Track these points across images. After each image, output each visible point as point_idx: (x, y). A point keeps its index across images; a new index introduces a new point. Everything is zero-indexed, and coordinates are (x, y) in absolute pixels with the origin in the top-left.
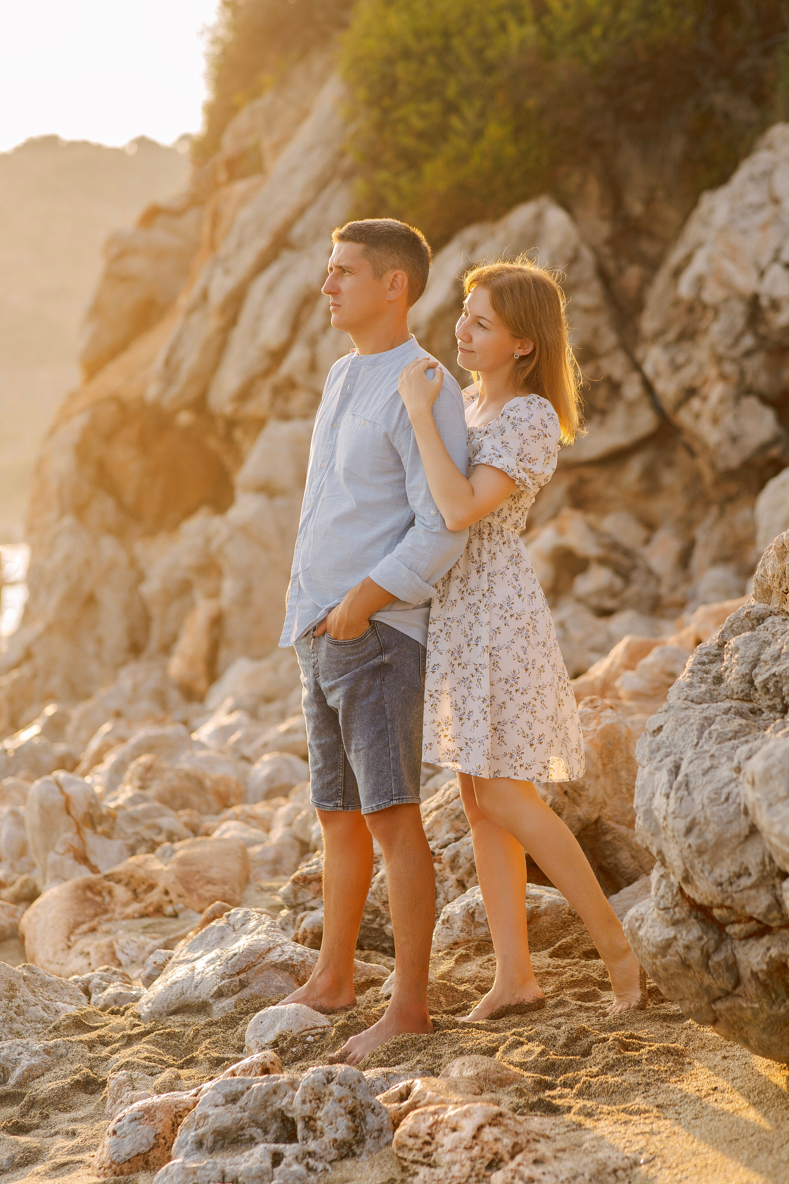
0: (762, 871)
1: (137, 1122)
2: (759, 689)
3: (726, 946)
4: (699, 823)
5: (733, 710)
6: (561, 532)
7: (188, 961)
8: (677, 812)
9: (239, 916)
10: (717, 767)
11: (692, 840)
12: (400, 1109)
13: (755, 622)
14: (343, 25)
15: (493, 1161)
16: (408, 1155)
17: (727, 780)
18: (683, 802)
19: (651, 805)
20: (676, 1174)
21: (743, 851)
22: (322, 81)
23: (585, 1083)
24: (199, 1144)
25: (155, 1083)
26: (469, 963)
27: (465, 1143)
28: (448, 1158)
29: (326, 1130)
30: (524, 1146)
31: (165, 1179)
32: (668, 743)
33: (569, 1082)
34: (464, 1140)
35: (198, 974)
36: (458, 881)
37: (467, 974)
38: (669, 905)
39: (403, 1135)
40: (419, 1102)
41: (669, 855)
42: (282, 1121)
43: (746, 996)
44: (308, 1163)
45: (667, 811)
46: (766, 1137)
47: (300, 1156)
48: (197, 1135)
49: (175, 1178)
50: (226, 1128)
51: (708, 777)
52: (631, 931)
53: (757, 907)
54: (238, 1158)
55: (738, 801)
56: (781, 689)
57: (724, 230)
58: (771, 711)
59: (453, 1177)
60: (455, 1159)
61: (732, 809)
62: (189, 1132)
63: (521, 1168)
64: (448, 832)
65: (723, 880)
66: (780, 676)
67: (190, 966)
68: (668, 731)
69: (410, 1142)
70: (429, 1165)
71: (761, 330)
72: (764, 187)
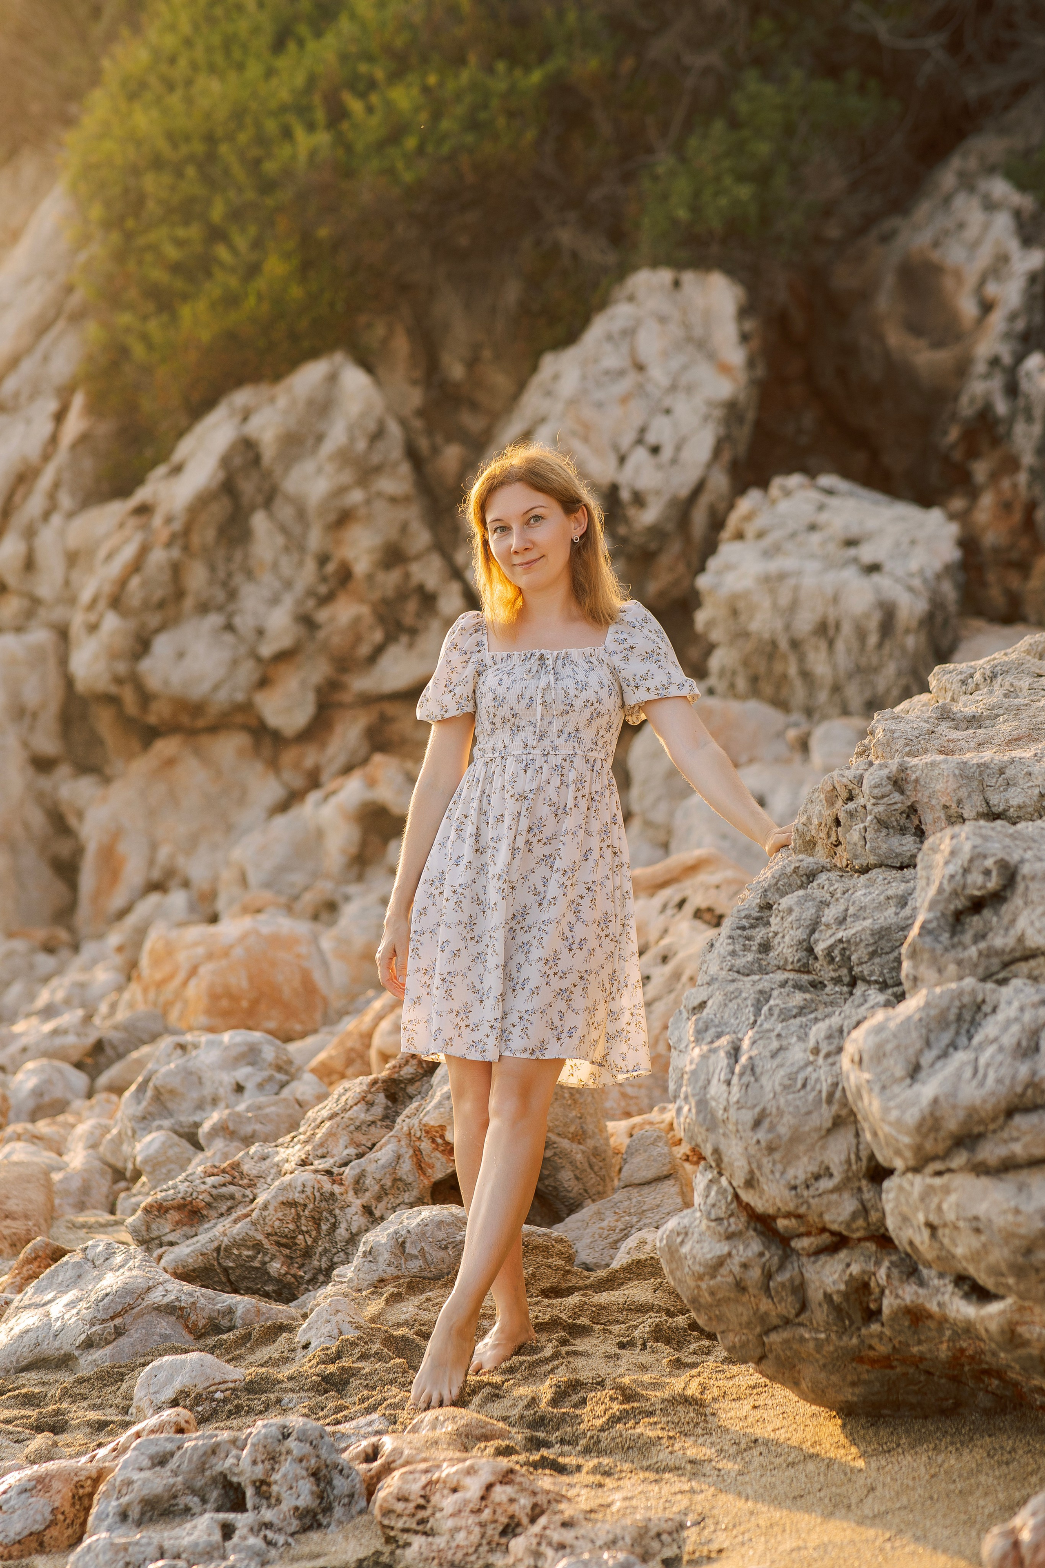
0: (847, 1171)
1: (28, 1494)
2: (821, 958)
3: (792, 1263)
4: (770, 1114)
5: (790, 983)
6: (371, 783)
7: (37, 1306)
8: (742, 1101)
9: (100, 1248)
10: (787, 1049)
11: (761, 1134)
12: (370, 1470)
13: (804, 879)
14: (69, 122)
15: (507, 1526)
16: (397, 1522)
17: (802, 1063)
18: (749, 1089)
19: (705, 1095)
20: (736, 1537)
21: (824, 1148)
22: (37, 193)
23: (592, 1437)
24: (124, 1516)
25: (27, 1451)
26: (402, 1304)
27: (471, 1505)
28: (450, 1523)
29: (285, 1495)
30: (545, 1507)
31: (87, 1558)
32: (717, 1021)
33: (567, 1438)
34: (470, 1501)
35: (57, 1319)
36: (364, 1207)
37: (403, 1317)
38: (722, 1215)
39: (390, 1498)
40: (394, 1461)
41: (729, 1153)
42: (224, 1487)
43: (812, 1323)
44: (265, 1537)
45: (728, 1101)
46: (838, 1491)
47: (256, 1528)
48: (120, 1505)
49: (101, 1557)
50: (156, 1496)
51: (778, 1060)
52: (669, 1248)
53: (839, 1214)
54: (178, 1532)
55: (818, 1087)
56: (849, 958)
57: (573, 402)
58: (835, 984)
59: (458, 1546)
60: (459, 1524)
61: (811, 1097)
62: (109, 1502)
63: (548, 1532)
64: (346, 1147)
65: (798, 1182)
66: (848, 941)
67: (41, 1311)
68: (715, 1007)
69: (400, 1506)
70: (425, 1534)
71: (622, 530)
72: (625, 349)
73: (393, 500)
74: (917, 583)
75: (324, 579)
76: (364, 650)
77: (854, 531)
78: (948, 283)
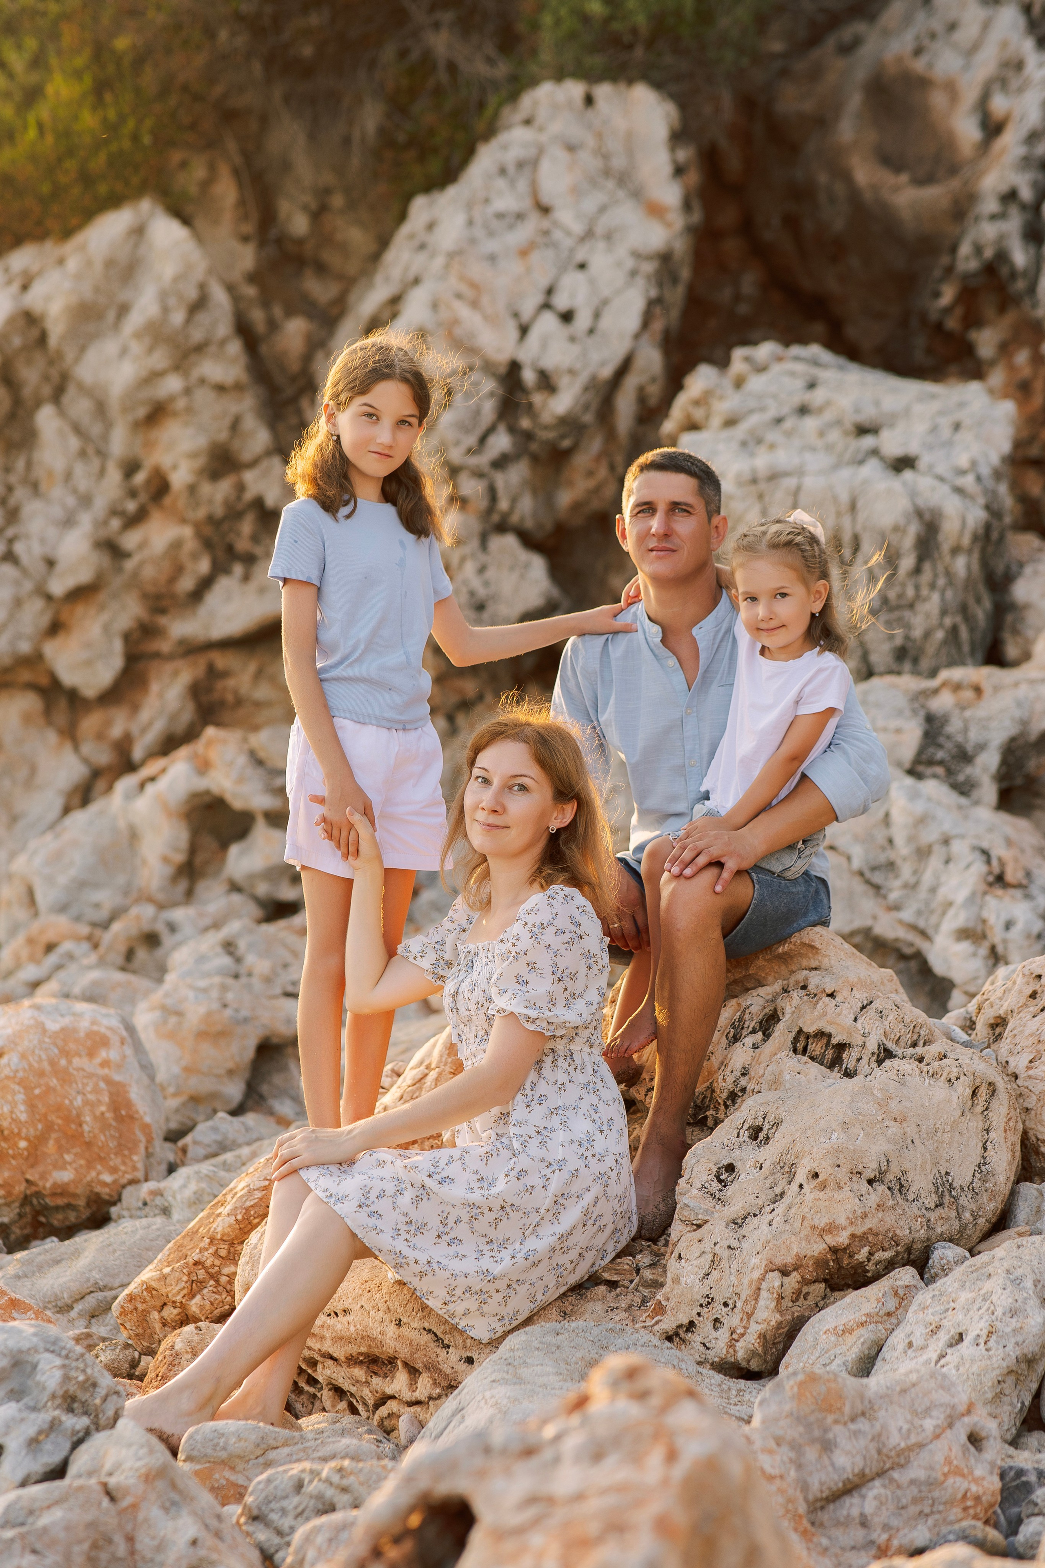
57: (457, 255)
71: (525, 423)
72: (522, 185)
73: (220, 389)
74: (968, 481)
75: (133, 494)
76: (186, 584)
77: (868, 414)
78: (938, 99)
